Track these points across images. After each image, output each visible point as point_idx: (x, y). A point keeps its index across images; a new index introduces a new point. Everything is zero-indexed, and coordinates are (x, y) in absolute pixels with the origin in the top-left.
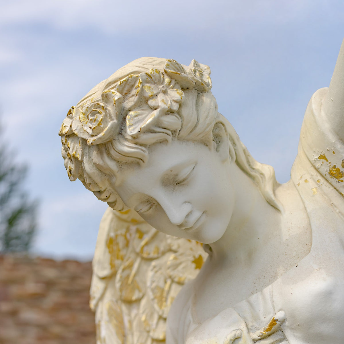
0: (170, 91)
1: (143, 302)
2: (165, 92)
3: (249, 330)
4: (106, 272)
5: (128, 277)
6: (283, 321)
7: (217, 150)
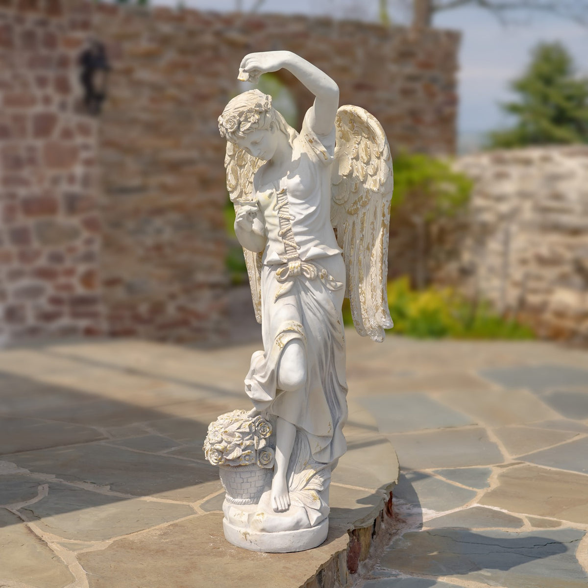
0: (255, 115)
1: (246, 166)
2: (254, 116)
3: (276, 191)
4: (231, 153)
5: (241, 155)
6: (286, 190)
7: (271, 130)
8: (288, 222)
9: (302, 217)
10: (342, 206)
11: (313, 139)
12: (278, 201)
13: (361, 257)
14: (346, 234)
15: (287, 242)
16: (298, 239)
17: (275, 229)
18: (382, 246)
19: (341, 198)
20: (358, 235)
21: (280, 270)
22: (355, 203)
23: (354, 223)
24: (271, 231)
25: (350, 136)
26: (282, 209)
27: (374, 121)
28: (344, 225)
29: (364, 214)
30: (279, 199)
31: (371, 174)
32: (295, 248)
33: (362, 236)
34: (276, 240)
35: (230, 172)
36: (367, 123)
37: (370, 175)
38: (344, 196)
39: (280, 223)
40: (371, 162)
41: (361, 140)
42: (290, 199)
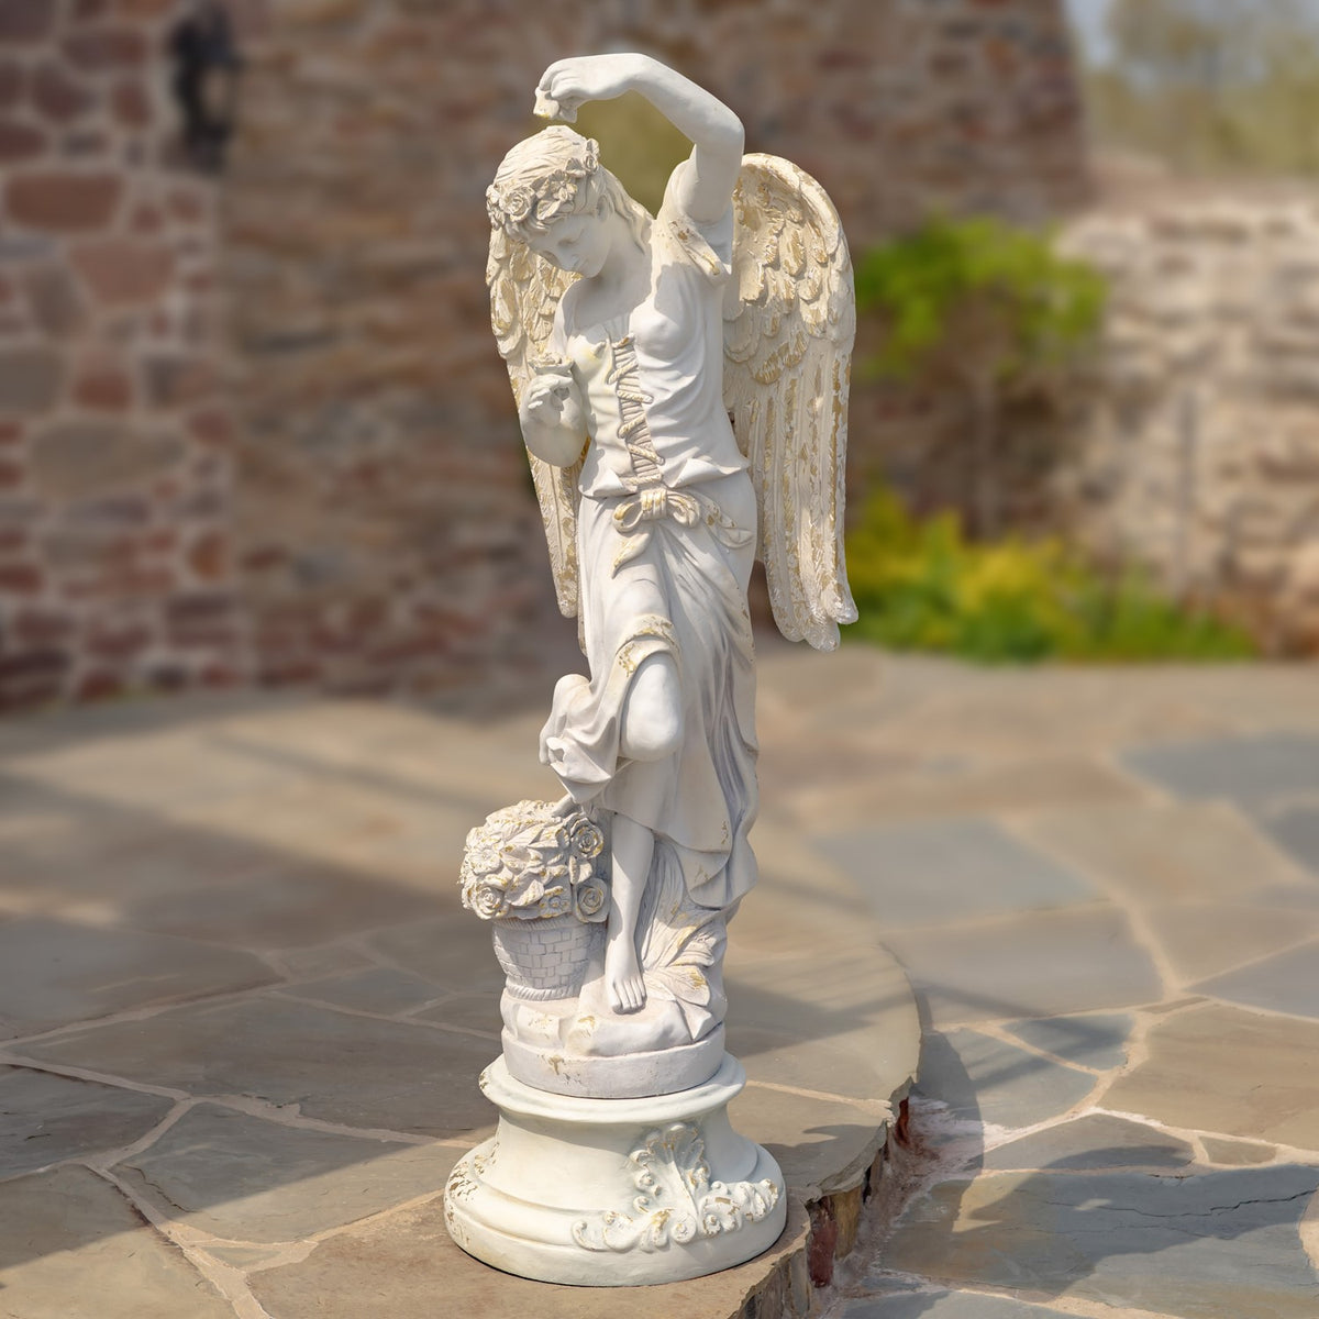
1: (533, 281)
2: (565, 187)
4: (501, 255)
5: (521, 258)
6: (633, 339)
7: (599, 215)
8: (637, 408)
9: (668, 396)
10: (744, 366)
11: (688, 231)
12: (615, 363)
13: (789, 474)
14: (753, 426)
15: (636, 449)
16: (660, 442)
17: (609, 422)
18: (835, 450)
19: (741, 348)
20: (780, 427)
21: (621, 509)
22: (773, 359)
23: (770, 403)
24: (602, 425)
25: (761, 219)
26: (625, 380)
27: (814, 189)
28: (750, 407)
29: (793, 382)
30: (617, 358)
31: (806, 298)
32: (654, 462)
33: (789, 430)
34: (612, 446)
35: (499, 294)
36: (800, 193)
37: (806, 301)
38: (749, 345)
39: (621, 409)
40: (806, 275)
41: (784, 226)
42: (642, 359)
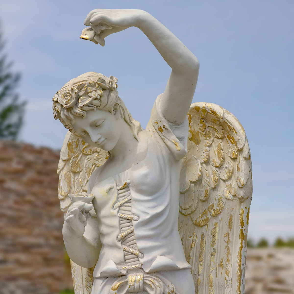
0: (97, 90)
1: (81, 173)
2: (96, 91)
3: (117, 186)
4: (66, 158)
5: (76, 161)
6: (129, 184)
7: (115, 114)
8: (129, 224)
9: (148, 217)
10: (189, 217)
11: (164, 127)
12: (118, 198)
13: (212, 276)
14: (193, 249)
15: (127, 248)
16: (141, 244)
17: (112, 232)
18: (240, 261)
19: (187, 207)
20: (207, 249)
21: (116, 284)
22: (205, 213)
23: (203, 236)
24: (108, 234)
25: (201, 138)
26: (123, 208)
27: (231, 116)
28: (191, 239)
29: (216, 225)
30: (120, 195)
31: (224, 179)
32: (137, 256)
33: (213, 251)
34: (113, 246)
35: (63, 178)
36: (224, 118)
37: (224, 181)
38: (192, 205)
39: (120, 224)
40: (224, 166)
41: (213, 141)
42: (134, 195)
